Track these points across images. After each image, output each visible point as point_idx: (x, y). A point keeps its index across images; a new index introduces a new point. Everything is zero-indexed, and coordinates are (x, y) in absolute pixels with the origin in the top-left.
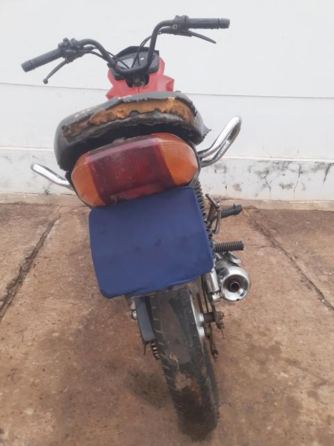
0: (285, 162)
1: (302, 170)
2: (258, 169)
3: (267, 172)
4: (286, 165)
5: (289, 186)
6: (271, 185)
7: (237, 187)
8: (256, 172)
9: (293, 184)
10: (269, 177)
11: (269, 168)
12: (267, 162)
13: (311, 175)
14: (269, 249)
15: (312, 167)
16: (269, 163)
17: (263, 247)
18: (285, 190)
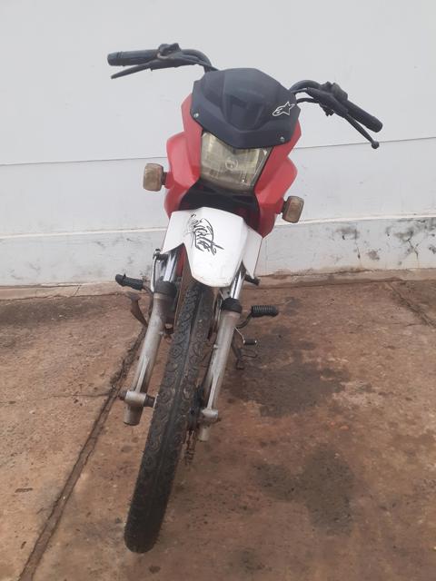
2: (399, 231)
3: (411, 233)
7: (374, 255)
8: (396, 235)
11: (412, 228)
12: (410, 220)
14: (418, 327)
16: (412, 222)
17: (410, 325)
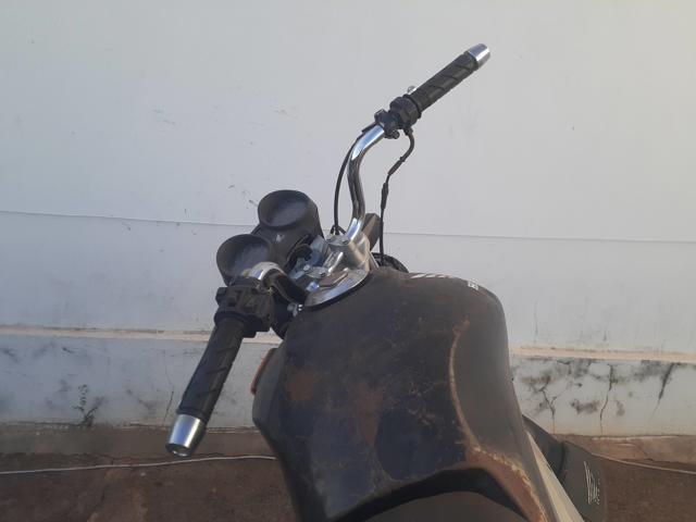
0: (581, 361)
1: (617, 375)
4: (584, 366)
5: (592, 407)
6: (555, 405)
9: (598, 403)
10: (552, 390)
13: (635, 386)
15: (636, 371)
18: (583, 414)
